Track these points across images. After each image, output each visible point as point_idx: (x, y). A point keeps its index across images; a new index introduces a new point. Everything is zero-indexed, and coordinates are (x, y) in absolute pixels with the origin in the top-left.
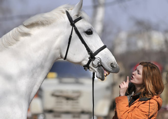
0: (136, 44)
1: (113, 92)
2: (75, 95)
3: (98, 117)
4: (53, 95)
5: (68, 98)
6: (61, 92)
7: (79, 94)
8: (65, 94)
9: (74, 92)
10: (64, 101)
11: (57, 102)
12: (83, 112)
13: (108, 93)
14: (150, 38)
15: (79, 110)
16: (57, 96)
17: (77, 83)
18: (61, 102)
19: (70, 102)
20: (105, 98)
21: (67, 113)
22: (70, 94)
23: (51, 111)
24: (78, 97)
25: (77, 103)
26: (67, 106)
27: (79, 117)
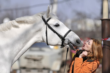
0: (77, 27)
1: (62, 56)
2: (39, 58)
3: (54, 72)
4: (26, 58)
5: (35, 60)
6: (31, 56)
7: (42, 57)
8: (33, 57)
9: (39, 56)
10: (33, 62)
11: (28, 62)
12: (44, 69)
13: (60, 57)
14: (85, 23)
15: (42, 67)
16: (28, 59)
17: (41, 50)
18: (31, 62)
19: (36, 62)
20: (58, 59)
21: (34, 69)
22: (36, 58)
23: (24, 68)
24: (41, 59)
25: (41, 63)
26: (34, 65)
27: (42, 71)
